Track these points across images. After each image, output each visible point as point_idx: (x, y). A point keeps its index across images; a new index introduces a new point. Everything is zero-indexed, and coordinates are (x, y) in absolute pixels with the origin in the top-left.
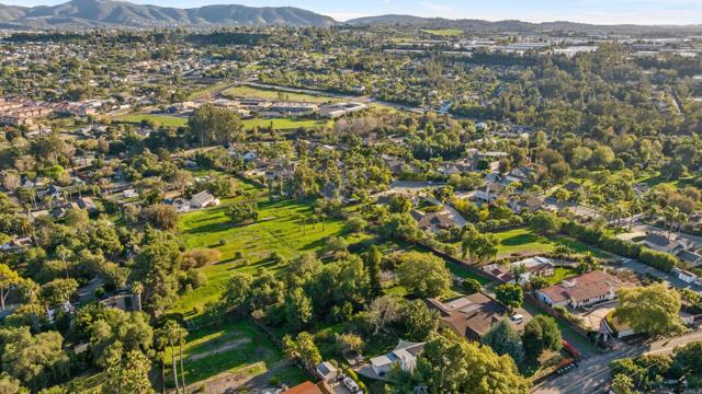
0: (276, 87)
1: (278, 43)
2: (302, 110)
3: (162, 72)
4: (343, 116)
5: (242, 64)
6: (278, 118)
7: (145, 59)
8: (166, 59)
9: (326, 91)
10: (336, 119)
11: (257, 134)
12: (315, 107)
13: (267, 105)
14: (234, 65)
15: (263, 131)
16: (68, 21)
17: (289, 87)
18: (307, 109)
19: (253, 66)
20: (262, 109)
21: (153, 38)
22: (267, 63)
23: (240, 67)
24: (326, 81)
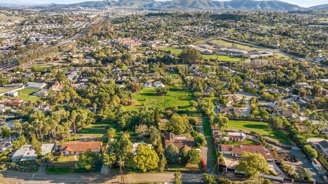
0: (235, 41)
1: (250, 20)
2: (238, 53)
3: (191, 31)
4: (256, 58)
5: (226, 29)
6: (225, 55)
7: (188, 25)
8: (196, 25)
9: (258, 45)
10: (252, 59)
11: (208, 62)
12: (245, 52)
13: (223, 49)
14: (222, 29)
15: (212, 60)
16: (175, 7)
17: (242, 41)
18: (241, 53)
19: (231, 31)
20: (221, 51)
21: (196, 16)
22: (238, 30)
23: (225, 30)
24: (261, 40)
